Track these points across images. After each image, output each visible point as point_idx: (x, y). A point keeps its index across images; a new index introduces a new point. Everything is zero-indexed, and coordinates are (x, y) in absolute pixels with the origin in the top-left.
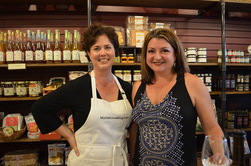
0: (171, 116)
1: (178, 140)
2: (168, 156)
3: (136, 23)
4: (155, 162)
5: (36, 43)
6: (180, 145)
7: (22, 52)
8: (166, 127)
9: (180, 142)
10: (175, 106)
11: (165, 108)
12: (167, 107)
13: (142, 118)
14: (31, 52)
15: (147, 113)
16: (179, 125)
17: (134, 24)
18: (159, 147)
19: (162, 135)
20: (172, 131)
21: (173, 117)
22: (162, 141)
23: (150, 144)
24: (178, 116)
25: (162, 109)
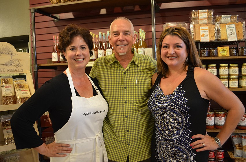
0: (179, 106)
1: (187, 128)
2: (178, 141)
3: (200, 17)
4: (167, 146)
5: (106, 43)
6: (188, 132)
7: (95, 51)
8: (175, 115)
9: (188, 130)
10: (183, 98)
11: (175, 99)
12: (176, 98)
13: (154, 106)
14: (102, 51)
15: (159, 102)
16: (187, 114)
17: (198, 18)
18: (169, 133)
19: (172, 122)
20: (180, 120)
21: (181, 107)
22: (172, 127)
23: (163, 130)
24: (186, 106)
25: (172, 100)
